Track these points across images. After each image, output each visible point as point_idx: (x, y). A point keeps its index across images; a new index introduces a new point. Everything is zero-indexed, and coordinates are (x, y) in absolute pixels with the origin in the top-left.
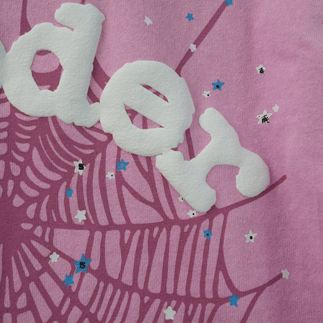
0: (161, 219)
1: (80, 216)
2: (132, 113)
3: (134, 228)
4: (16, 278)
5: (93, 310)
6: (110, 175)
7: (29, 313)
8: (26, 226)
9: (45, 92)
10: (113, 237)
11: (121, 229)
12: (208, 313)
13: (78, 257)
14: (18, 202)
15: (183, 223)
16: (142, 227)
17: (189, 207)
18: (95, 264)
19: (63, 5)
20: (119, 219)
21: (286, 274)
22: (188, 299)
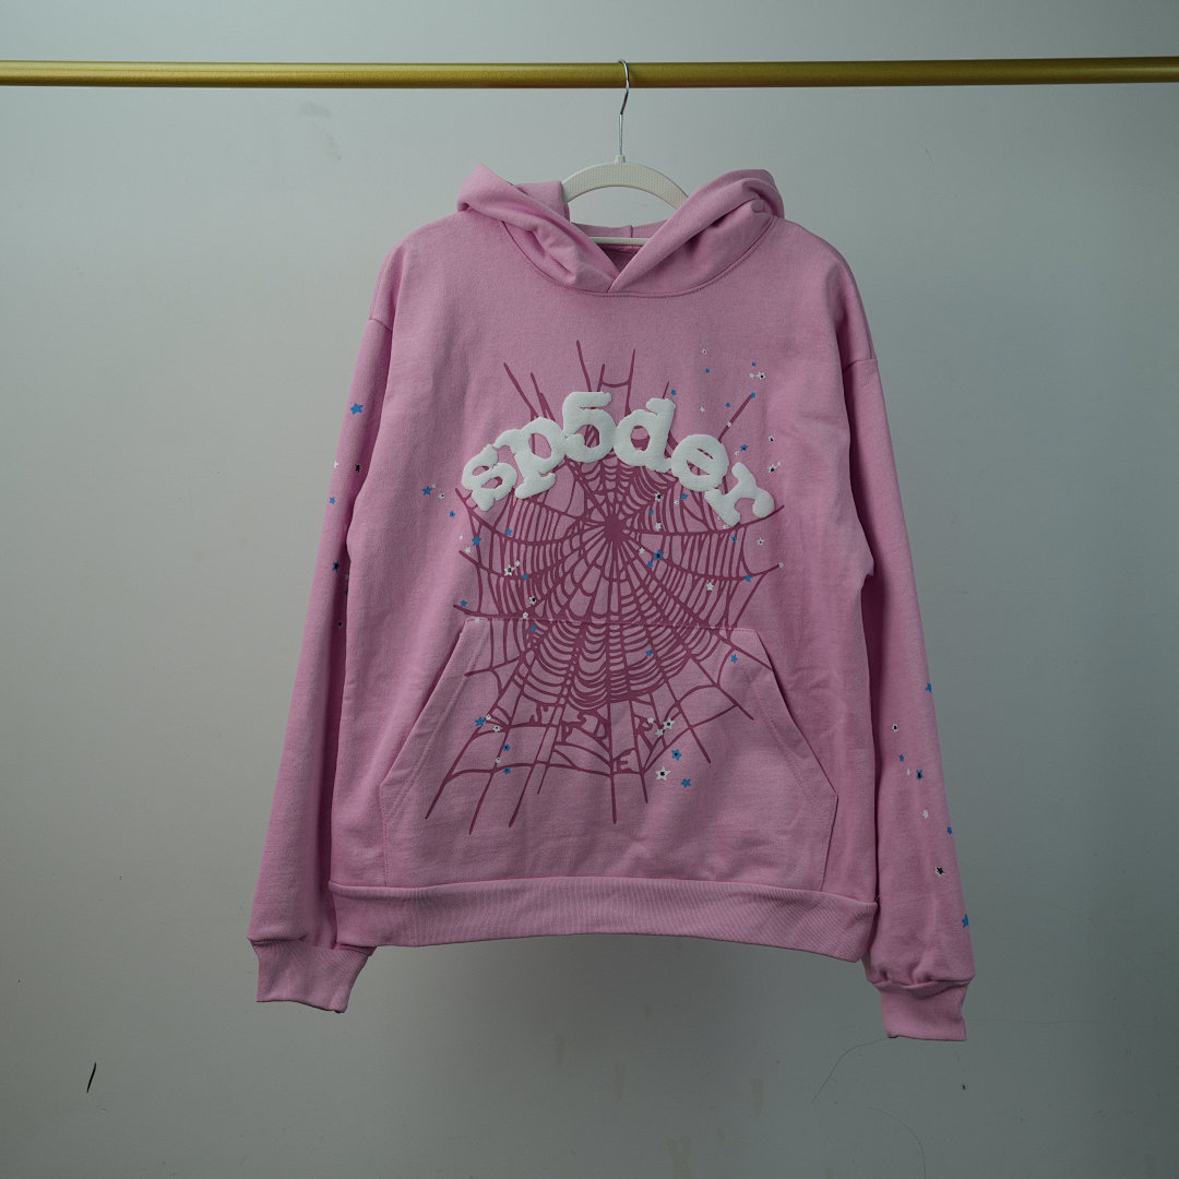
0: (706, 530)
1: (658, 527)
2: (691, 466)
3: (690, 535)
4: (620, 561)
5: (664, 583)
6: (676, 502)
7: (627, 583)
8: (626, 532)
9: (639, 451)
10: (677, 539)
11: (682, 535)
12: (733, 586)
13: (656, 551)
14: (621, 517)
15: (720, 532)
16: (695, 534)
17: (723, 522)
18: (666, 556)
19: (652, 400)
20: (681, 529)
21: (781, 565)
22: (721, 578)
